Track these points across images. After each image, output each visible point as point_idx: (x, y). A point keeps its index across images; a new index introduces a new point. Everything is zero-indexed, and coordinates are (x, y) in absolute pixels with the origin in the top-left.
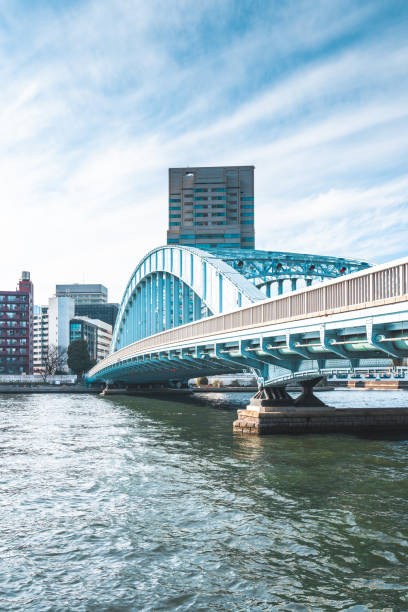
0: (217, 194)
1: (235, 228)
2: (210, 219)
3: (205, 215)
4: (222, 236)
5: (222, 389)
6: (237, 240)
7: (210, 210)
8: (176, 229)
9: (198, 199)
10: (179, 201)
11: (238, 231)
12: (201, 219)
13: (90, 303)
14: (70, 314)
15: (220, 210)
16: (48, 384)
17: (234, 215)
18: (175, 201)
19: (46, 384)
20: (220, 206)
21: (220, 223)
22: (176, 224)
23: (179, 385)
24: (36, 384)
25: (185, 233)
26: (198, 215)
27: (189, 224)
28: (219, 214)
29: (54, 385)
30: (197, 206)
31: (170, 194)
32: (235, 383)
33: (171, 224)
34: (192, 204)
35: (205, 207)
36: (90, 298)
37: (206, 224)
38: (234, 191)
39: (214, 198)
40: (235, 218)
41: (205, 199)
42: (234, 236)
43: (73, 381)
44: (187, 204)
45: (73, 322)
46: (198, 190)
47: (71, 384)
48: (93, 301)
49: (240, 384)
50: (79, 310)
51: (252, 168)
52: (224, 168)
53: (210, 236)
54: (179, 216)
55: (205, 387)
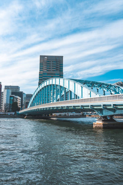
0: (53, 63)
1: (58, 72)
2: (51, 69)
3: (50, 68)
4: (55, 74)
5: (56, 117)
6: (59, 76)
7: (51, 67)
8: (42, 72)
9: (48, 64)
10: (43, 64)
11: (59, 73)
12: (49, 69)
13: (14, 91)
14: (10, 94)
15: (54, 67)
16: (6, 115)
17: (58, 69)
18: (42, 64)
19: (5, 115)
20: (54, 66)
21: (54, 71)
22: (41, 70)
23: (47, 115)
24: (3, 115)
25: (44, 73)
26: (48, 68)
27: (45, 70)
28: (54, 68)
29: (8, 115)
30: (48, 66)
31: (40, 62)
32: (60, 115)
33: (40, 70)
34: (46, 65)
35: (50, 66)
36: (15, 90)
37: (50, 71)
38: (58, 62)
39: (52, 64)
40: (58, 70)
41: (50, 64)
42: (58, 74)
43: (13, 114)
44: (45, 65)
45: (11, 97)
46: (48, 62)
47: (13, 115)
48: (16, 91)
49: (61, 115)
50: (13, 93)
51: (63, 56)
52: (55, 56)
53: (51, 74)
54: (43, 68)
55: (52, 116)
